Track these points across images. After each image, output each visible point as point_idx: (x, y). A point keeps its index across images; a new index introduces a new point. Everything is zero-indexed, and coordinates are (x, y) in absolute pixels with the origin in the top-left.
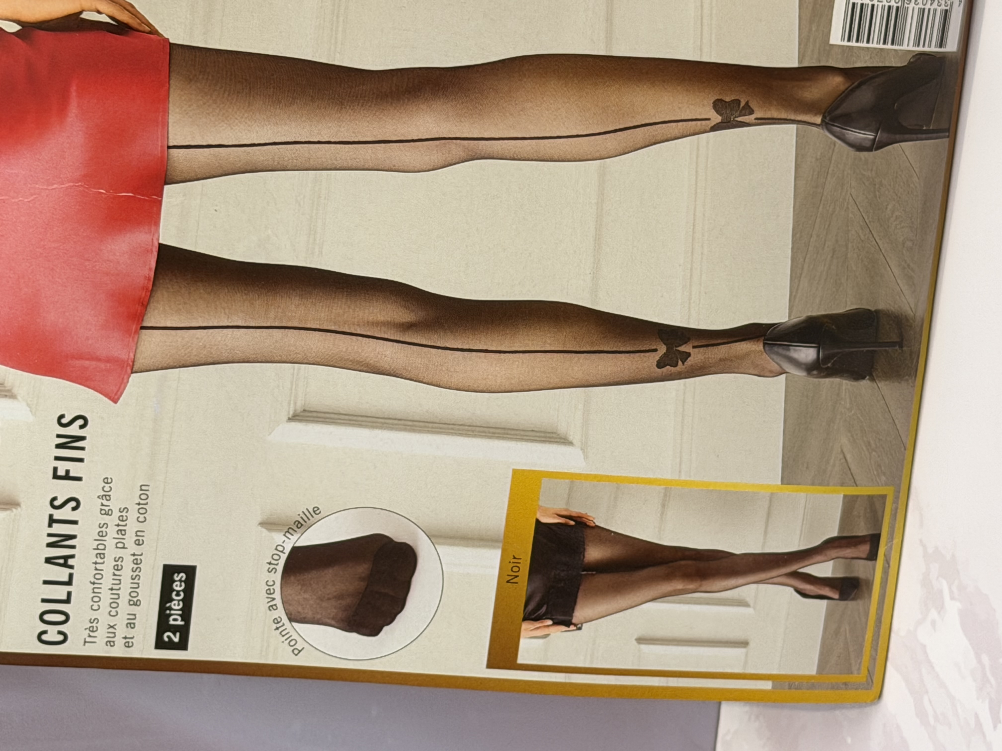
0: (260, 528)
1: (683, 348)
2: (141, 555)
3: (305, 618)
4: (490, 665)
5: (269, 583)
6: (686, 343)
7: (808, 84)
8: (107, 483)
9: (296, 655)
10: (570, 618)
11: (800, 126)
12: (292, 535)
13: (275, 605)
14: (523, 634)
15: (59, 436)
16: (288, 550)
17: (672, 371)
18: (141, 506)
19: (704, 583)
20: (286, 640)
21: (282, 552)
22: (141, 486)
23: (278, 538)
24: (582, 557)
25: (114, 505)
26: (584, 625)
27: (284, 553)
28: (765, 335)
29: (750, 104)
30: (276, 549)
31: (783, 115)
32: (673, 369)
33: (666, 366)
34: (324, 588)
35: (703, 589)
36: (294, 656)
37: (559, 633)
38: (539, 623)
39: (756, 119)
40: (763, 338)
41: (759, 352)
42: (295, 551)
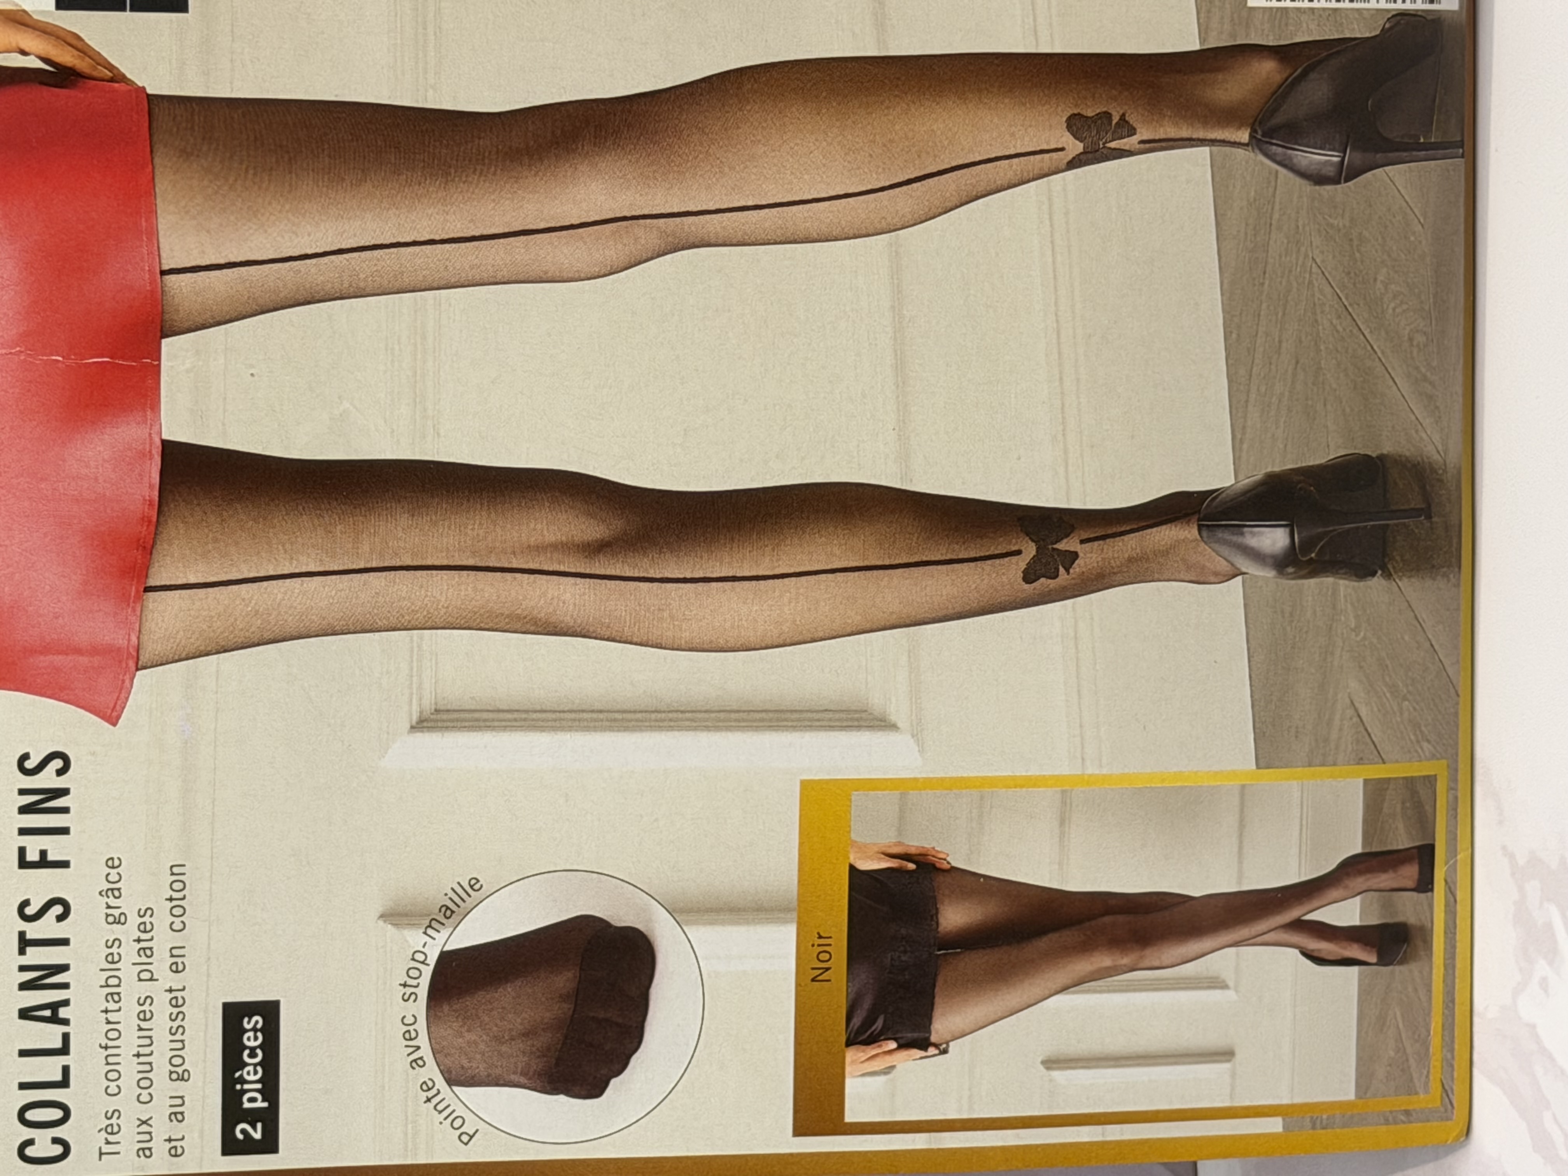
0: (381, 923)
1: (1062, 546)
2: (184, 989)
3: (473, 1077)
4: (800, 1130)
5: (406, 1021)
6: (1067, 536)
7: (1220, 77)
8: (113, 867)
9: (466, 1144)
10: (927, 1035)
11: (1214, 149)
12: (438, 931)
13: (421, 1058)
14: (848, 1069)
15: (22, 792)
16: (432, 960)
17: (1051, 586)
18: (175, 903)
19: (1148, 952)
20: (446, 1119)
21: (423, 963)
22: (172, 867)
23: (415, 938)
24: (935, 926)
25: (129, 905)
26: (951, 1044)
27: (428, 965)
28: (1199, 512)
29: (1127, 119)
30: (413, 959)
31: (1185, 133)
32: (1052, 584)
33: (1038, 579)
34: (502, 1019)
35: (1147, 963)
36: (463, 1145)
37: (911, 1064)
38: (874, 1048)
39: (1142, 142)
40: (1196, 517)
41: (1192, 541)
42: (446, 959)
